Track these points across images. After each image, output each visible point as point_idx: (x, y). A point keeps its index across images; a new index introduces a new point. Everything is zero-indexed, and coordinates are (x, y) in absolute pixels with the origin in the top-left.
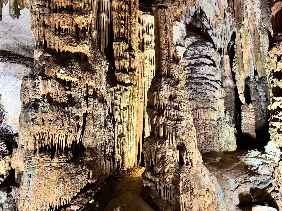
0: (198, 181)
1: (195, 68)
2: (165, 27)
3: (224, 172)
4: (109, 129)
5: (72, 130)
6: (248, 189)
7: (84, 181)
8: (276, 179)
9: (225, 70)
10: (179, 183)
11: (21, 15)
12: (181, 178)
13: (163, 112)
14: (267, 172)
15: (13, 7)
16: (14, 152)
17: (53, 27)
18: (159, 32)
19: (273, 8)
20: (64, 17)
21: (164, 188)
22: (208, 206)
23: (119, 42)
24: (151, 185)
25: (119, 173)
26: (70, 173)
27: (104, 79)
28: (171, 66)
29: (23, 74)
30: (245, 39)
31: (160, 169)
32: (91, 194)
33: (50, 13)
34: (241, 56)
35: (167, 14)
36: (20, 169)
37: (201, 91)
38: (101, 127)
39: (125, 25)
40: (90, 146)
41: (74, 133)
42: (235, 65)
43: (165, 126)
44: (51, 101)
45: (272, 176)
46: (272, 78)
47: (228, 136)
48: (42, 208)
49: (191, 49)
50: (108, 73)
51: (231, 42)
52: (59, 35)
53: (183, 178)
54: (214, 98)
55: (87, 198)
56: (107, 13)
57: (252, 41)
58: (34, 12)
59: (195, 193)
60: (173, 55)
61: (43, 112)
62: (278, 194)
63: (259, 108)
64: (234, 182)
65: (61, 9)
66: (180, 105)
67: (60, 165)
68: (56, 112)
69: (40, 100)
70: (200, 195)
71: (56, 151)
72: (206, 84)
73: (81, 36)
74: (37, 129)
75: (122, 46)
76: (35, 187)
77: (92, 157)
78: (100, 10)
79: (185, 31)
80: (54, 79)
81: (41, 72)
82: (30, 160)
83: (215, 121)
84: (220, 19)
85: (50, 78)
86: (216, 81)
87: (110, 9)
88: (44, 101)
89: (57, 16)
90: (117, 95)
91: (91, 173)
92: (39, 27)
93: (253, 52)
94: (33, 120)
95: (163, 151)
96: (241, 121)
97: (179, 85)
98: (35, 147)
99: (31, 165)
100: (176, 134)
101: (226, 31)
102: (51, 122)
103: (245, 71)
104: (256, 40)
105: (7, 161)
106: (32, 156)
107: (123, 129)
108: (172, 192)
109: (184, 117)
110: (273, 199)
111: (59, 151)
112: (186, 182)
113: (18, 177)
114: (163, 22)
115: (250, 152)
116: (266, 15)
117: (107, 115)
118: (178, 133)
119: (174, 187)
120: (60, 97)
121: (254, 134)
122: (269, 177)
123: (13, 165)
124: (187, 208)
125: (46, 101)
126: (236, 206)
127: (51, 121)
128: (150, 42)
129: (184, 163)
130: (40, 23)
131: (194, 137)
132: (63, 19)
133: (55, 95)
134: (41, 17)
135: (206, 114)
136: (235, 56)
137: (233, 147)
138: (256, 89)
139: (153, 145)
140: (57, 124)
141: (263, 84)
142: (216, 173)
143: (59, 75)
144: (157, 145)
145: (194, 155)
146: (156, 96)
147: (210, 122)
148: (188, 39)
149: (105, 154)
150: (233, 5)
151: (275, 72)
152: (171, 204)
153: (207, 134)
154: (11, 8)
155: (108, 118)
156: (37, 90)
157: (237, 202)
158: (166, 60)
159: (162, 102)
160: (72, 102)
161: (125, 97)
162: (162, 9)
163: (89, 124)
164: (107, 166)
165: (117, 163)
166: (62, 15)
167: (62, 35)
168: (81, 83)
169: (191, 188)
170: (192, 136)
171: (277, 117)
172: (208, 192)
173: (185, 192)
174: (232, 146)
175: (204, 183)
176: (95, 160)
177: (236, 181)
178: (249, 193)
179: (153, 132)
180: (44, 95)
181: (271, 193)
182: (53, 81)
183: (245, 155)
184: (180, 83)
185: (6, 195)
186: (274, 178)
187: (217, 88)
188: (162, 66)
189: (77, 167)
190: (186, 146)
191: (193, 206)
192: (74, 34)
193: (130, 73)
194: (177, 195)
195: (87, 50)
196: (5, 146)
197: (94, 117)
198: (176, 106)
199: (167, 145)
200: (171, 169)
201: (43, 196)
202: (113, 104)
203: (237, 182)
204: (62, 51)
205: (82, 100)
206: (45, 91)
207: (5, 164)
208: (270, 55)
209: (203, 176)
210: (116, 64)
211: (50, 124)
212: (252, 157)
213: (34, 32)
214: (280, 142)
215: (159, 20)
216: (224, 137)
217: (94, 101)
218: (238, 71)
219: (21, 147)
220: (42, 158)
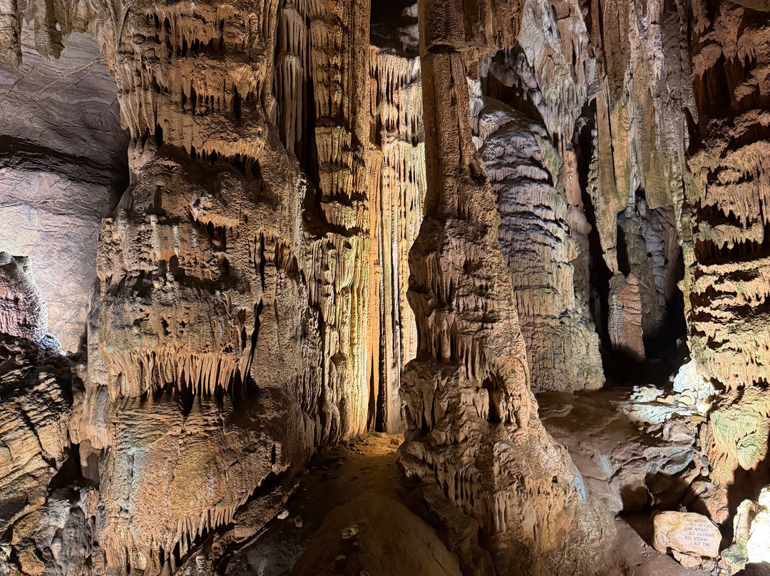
0: (533, 460)
1: (507, 190)
2: (452, 98)
3: (584, 440)
4: (313, 343)
5: (232, 345)
6: (642, 477)
7: (263, 467)
8: (703, 452)
9: (566, 189)
10: (493, 465)
11: (64, 47)
12: (496, 454)
13: (450, 301)
14: (683, 436)
15: (45, 28)
16: (76, 402)
17: (176, 94)
18: (435, 108)
19: (698, 59)
20: (204, 67)
21: (456, 479)
22: (556, 518)
23: (329, 126)
24: (424, 473)
25: (335, 449)
26: (230, 449)
27: (298, 221)
28: (467, 192)
29: (61, 200)
30: (620, 116)
31: (446, 435)
32: (280, 498)
33: (170, 56)
34: (610, 157)
35: (455, 65)
36: (93, 445)
37: (522, 247)
38: (294, 338)
39: (342, 85)
40: (272, 384)
41: (236, 354)
42: (594, 179)
43: (454, 334)
44: (180, 277)
45: (694, 445)
46: (696, 221)
47: (585, 353)
48: (165, 536)
49: (495, 142)
50: (305, 204)
51: (582, 119)
52: (194, 112)
53: (499, 455)
54: (553, 264)
55: (272, 507)
56: (299, 54)
57: (635, 120)
58: (129, 52)
59: (528, 487)
60: (471, 166)
61: (163, 305)
62: (709, 485)
63: (648, 284)
64: (608, 461)
65: (197, 48)
66: (489, 284)
67: (206, 431)
68: (194, 303)
69: (154, 273)
70: (539, 493)
71: (196, 398)
72: (533, 229)
73: (246, 116)
74: (150, 345)
75: (337, 137)
76: (145, 485)
77: (278, 411)
78: (283, 46)
79: (480, 97)
80: (187, 222)
81: (151, 204)
82: (130, 420)
83: (555, 318)
84: (558, 64)
85: (176, 221)
86: (556, 221)
87: (305, 43)
88: (166, 279)
89: (186, 66)
90: (330, 257)
91: (278, 448)
92: (142, 93)
93: (637, 149)
94: (138, 323)
95: (452, 392)
96: (608, 315)
97: (487, 237)
98: (142, 389)
99: (134, 434)
100: (482, 353)
101: (571, 95)
102: (184, 327)
103: (620, 195)
104: (647, 118)
105: (62, 425)
106: (137, 412)
107: (341, 341)
108: (476, 487)
109: (501, 313)
110: (698, 496)
111: (202, 397)
112: (507, 462)
113: (91, 465)
114: (446, 84)
115: (637, 390)
116: (677, 67)
117: (305, 308)
118: (487, 351)
119: (480, 476)
120: (202, 267)
121: (640, 348)
122: (687, 448)
123: (75, 436)
124: (510, 521)
125: (169, 276)
126: (616, 517)
127: (183, 324)
128: (395, 123)
129: (500, 420)
130: (145, 81)
131: (522, 360)
132: (203, 72)
133: (189, 263)
134: (148, 68)
135: (537, 303)
136: (594, 158)
137: (597, 381)
138: (641, 237)
139: (428, 378)
140: (198, 332)
141: (657, 224)
142: (566, 441)
143: (196, 213)
144: (438, 380)
145: (523, 401)
146: (433, 264)
147: (544, 321)
148: (487, 118)
149: (303, 402)
150: (600, 40)
151: (702, 207)
152: (473, 515)
153: (538, 351)
154: (40, 31)
155: (308, 315)
156: (143, 249)
157: (618, 505)
158: (455, 177)
159: (447, 277)
160: (228, 278)
161: (346, 262)
162: (443, 53)
163: (268, 331)
164: (308, 430)
165: (330, 424)
166: (198, 62)
167: (201, 112)
168: (249, 230)
169: (519, 477)
170: (518, 356)
171: (707, 310)
172: (555, 485)
173: (506, 485)
174: (595, 377)
175: (546, 463)
176: (285, 417)
177: (613, 460)
178: (643, 485)
179: (427, 349)
180: (164, 261)
181: (692, 483)
182: (185, 226)
183: (628, 398)
184: (489, 231)
185: (69, 508)
186: (700, 450)
187: (558, 239)
188: (444, 192)
189: (247, 435)
190: (506, 380)
191: (524, 518)
192: (228, 110)
193: (355, 203)
194: (488, 492)
195: (259, 149)
196: (56, 388)
197: (279, 313)
198: (481, 287)
199: (462, 379)
200: (472, 433)
201: (167, 506)
202: (319, 282)
203: (617, 462)
204: (201, 152)
205: (251, 273)
206: (165, 251)
207: (59, 433)
208: (691, 167)
209: (543, 448)
210: (322, 181)
211: (182, 332)
212: (644, 403)
213: (129, 103)
214: (713, 369)
215: (437, 81)
216: (576, 356)
217: (278, 274)
218: (603, 195)
219: (95, 389)
220: (163, 416)
